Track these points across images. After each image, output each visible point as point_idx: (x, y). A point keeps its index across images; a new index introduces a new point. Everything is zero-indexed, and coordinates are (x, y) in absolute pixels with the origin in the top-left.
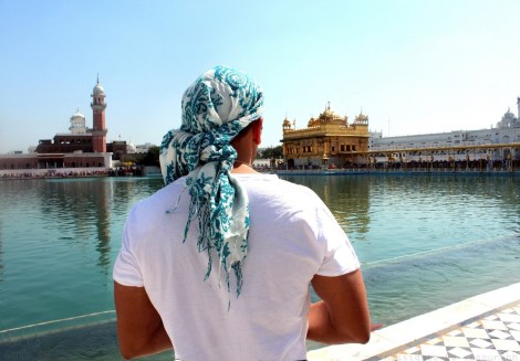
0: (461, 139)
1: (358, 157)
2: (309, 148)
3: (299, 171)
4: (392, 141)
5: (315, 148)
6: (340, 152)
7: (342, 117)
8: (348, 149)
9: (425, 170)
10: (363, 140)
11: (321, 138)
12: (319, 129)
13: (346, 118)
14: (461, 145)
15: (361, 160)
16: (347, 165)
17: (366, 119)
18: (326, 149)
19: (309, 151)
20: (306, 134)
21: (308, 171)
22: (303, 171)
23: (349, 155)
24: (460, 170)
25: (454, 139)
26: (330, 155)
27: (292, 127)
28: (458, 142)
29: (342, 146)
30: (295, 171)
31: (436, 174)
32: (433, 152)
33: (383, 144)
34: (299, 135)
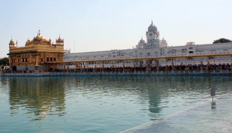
0: (116, 54)
1: (58, 65)
2: (26, 59)
3: (20, 74)
4: (76, 55)
5: (30, 60)
6: (46, 62)
7: (48, 40)
8: (51, 60)
9: (99, 73)
10: (60, 54)
11: (35, 53)
12: (33, 47)
13: (50, 40)
14: (117, 58)
15: (59, 67)
16: (50, 70)
17: (63, 42)
18: (38, 60)
19: (26, 61)
20: (24, 50)
21: (26, 74)
22: (22, 74)
23: (52, 64)
24: (119, 73)
25: (112, 55)
26: (40, 64)
27: (15, 46)
28: (115, 56)
29: (48, 58)
30: (17, 74)
31: (105, 75)
32: (104, 62)
33: (71, 57)
34: (20, 50)
